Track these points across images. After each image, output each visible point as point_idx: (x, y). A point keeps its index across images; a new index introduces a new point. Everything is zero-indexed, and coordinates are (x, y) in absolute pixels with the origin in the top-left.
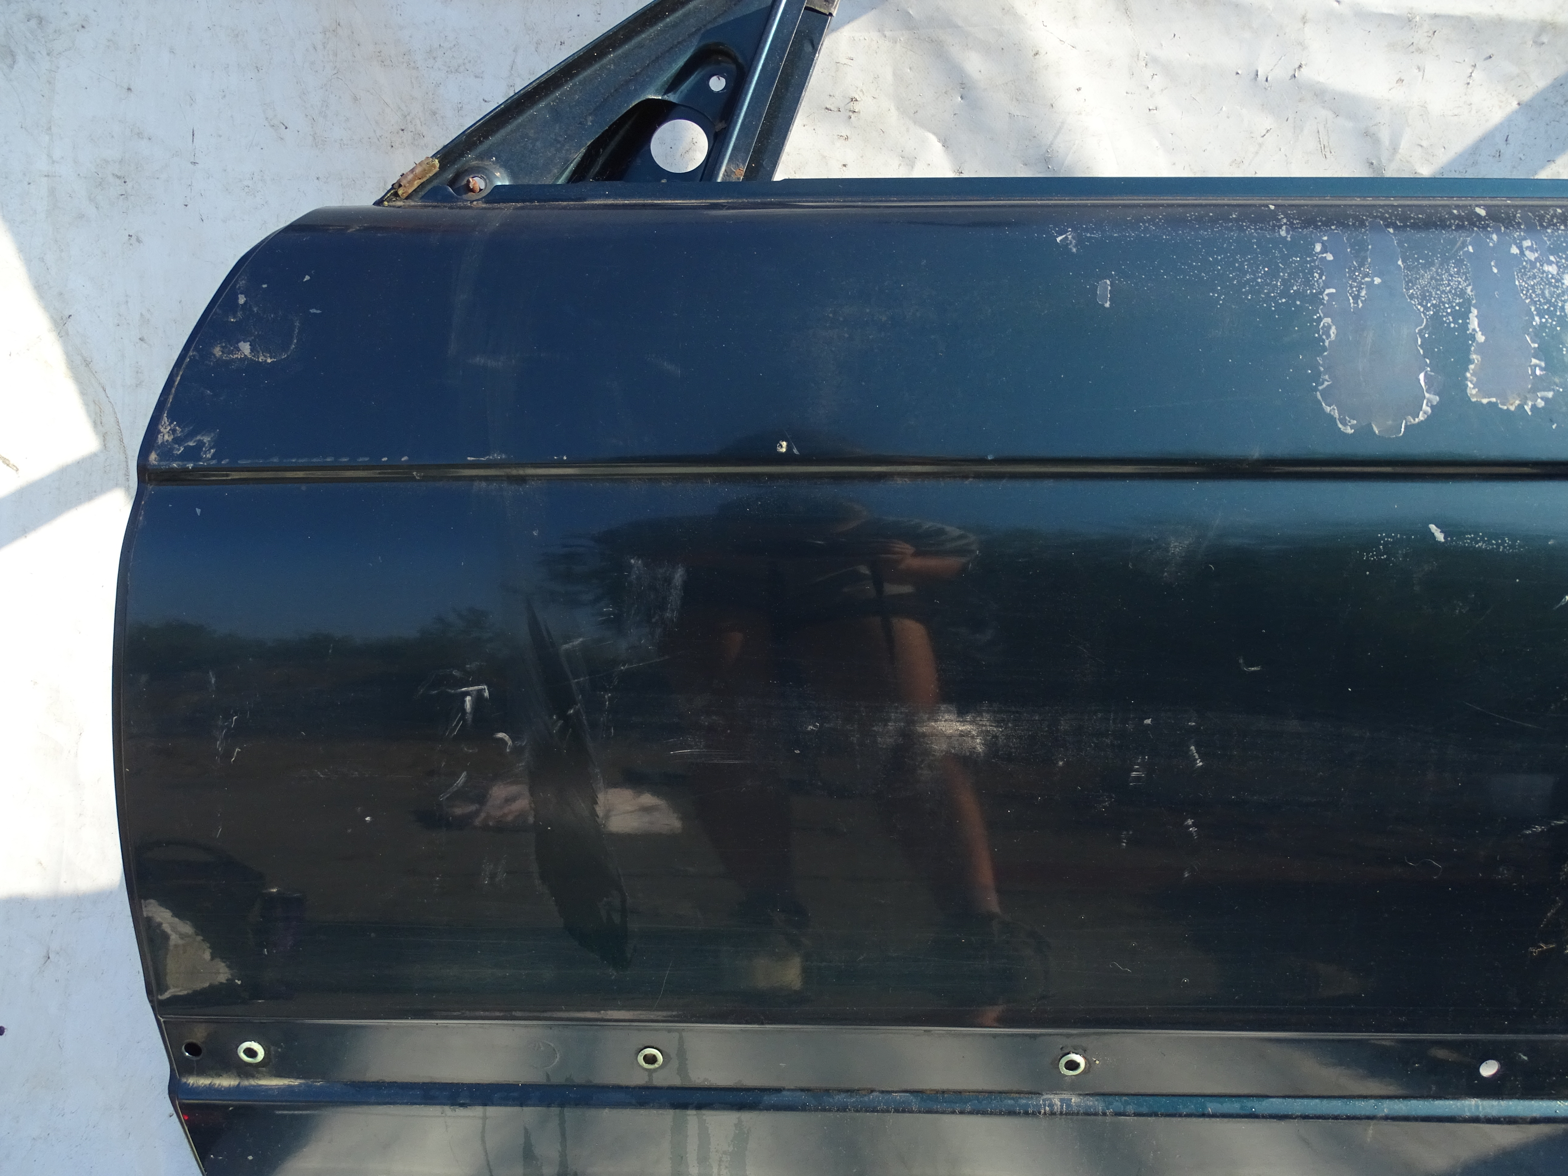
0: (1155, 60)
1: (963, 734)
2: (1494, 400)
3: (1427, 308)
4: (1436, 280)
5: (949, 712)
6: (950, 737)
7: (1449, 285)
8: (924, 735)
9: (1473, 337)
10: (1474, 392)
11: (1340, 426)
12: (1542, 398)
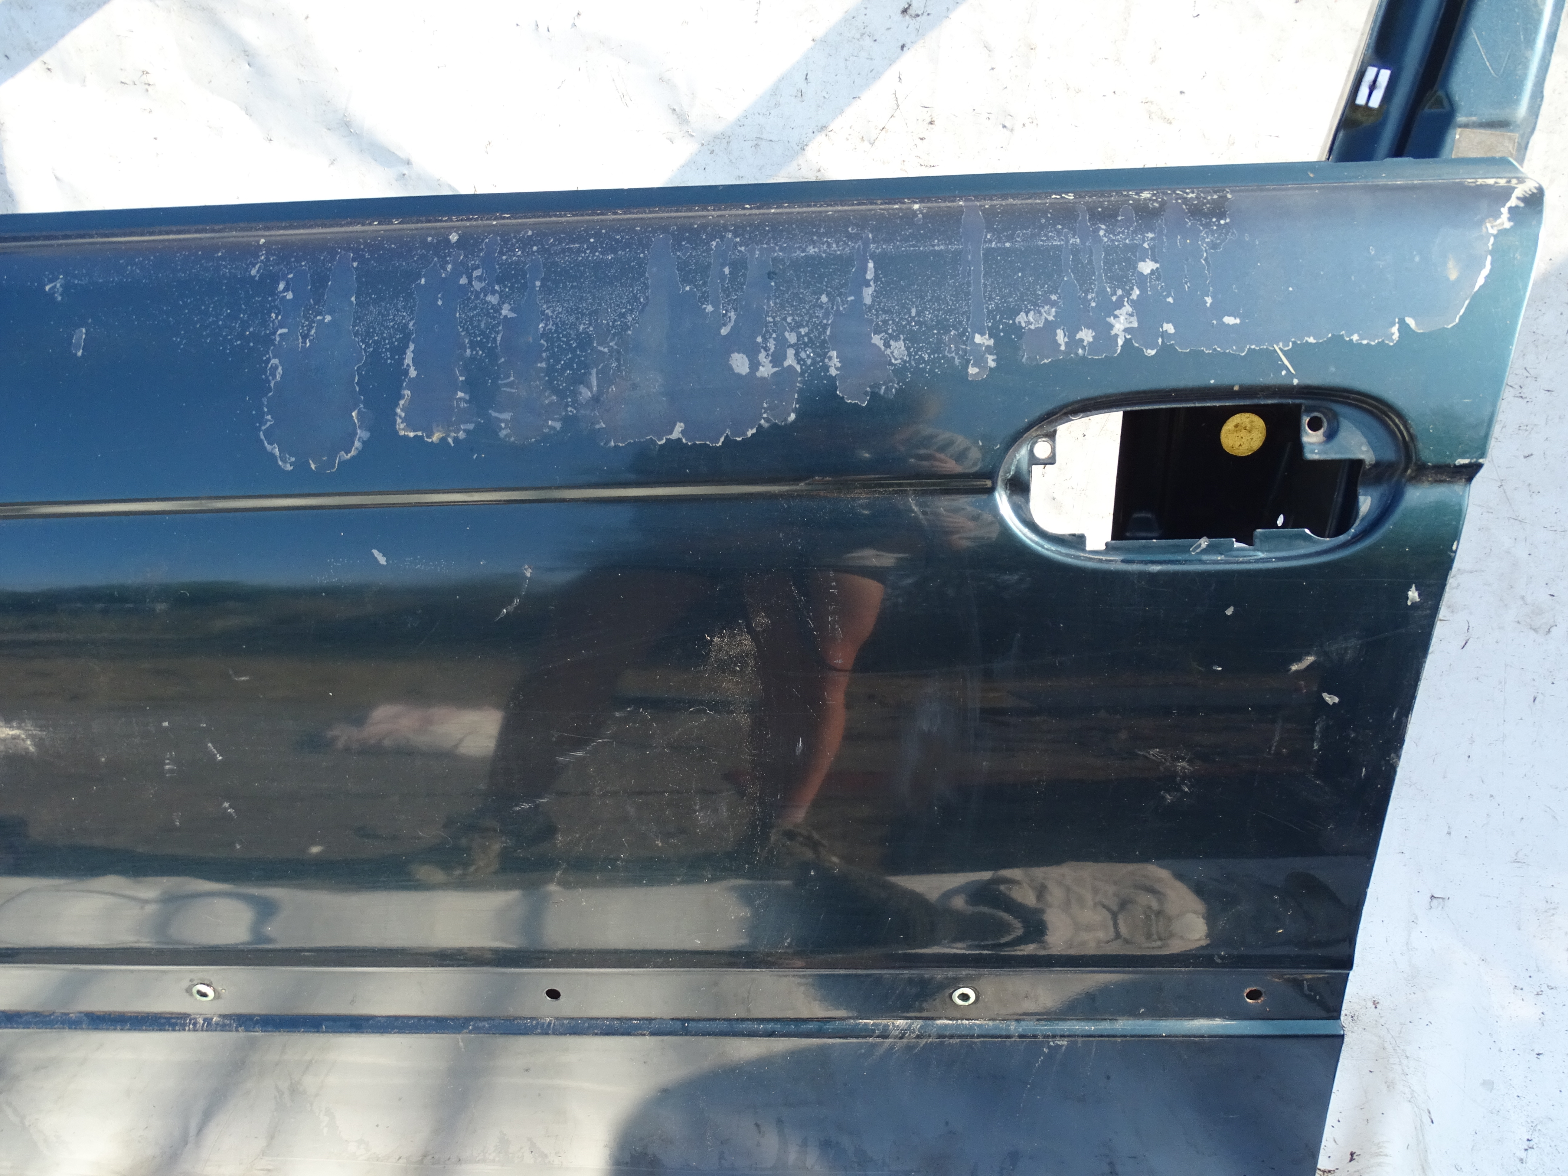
1: (14, 738)
2: (420, 433)
3: (368, 345)
4: (383, 316)
7: (393, 320)
9: (406, 372)
10: (402, 426)
11: (280, 463)
12: (464, 431)
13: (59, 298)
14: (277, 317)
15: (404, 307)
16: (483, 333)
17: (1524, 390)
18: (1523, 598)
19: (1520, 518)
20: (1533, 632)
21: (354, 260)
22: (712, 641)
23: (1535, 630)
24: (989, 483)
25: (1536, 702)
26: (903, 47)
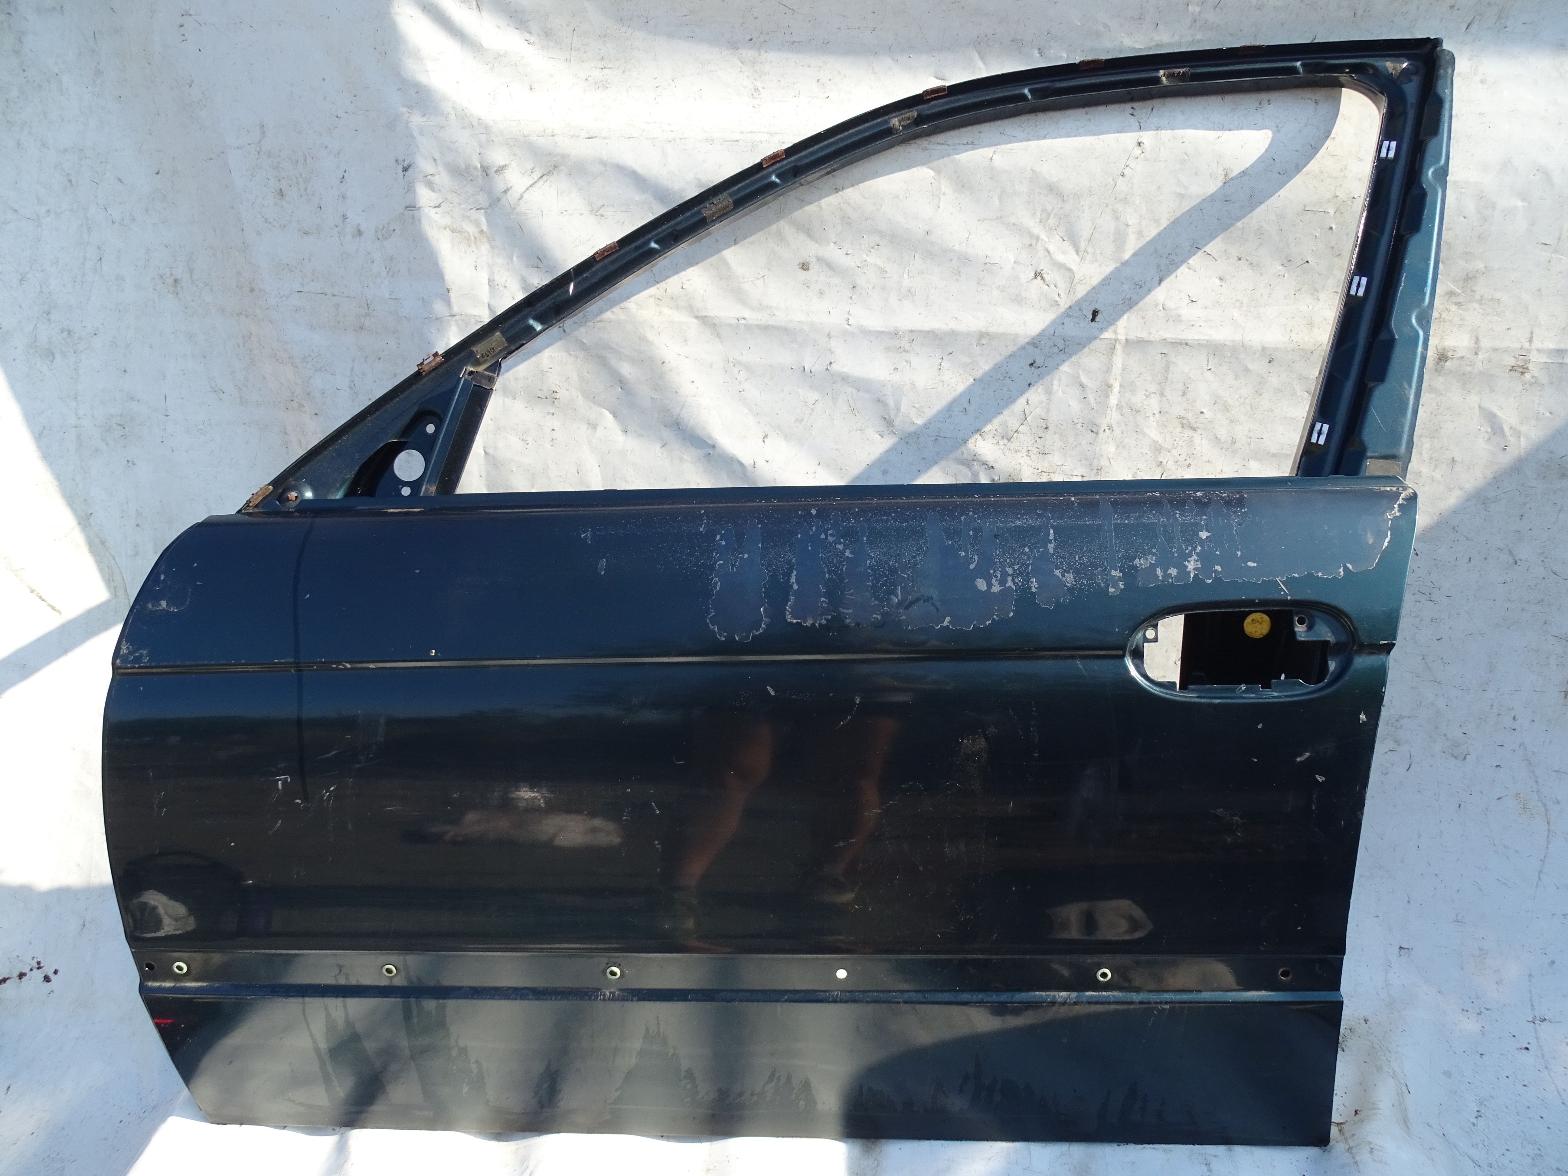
0: (739, 363)
1: (534, 798)
2: (799, 621)
3: (769, 571)
4: (778, 555)
5: (525, 787)
6: (527, 799)
7: (784, 557)
8: (513, 799)
9: (792, 586)
10: (789, 616)
11: (718, 636)
12: (825, 619)
13: (590, 542)
14: (716, 555)
15: (790, 550)
16: (835, 566)
17: (1432, 596)
18: (1445, 735)
19: (1438, 681)
20: (1454, 758)
21: (758, 523)
22: (962, 742)
23: (1456, 757)
24: (1120, 653)
25: (1461, 808)
26: (1030, 385)
